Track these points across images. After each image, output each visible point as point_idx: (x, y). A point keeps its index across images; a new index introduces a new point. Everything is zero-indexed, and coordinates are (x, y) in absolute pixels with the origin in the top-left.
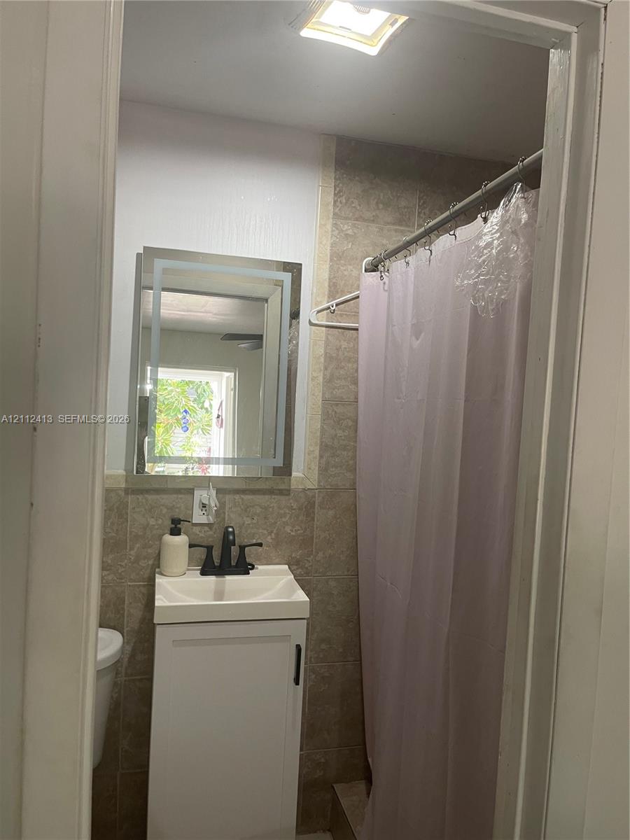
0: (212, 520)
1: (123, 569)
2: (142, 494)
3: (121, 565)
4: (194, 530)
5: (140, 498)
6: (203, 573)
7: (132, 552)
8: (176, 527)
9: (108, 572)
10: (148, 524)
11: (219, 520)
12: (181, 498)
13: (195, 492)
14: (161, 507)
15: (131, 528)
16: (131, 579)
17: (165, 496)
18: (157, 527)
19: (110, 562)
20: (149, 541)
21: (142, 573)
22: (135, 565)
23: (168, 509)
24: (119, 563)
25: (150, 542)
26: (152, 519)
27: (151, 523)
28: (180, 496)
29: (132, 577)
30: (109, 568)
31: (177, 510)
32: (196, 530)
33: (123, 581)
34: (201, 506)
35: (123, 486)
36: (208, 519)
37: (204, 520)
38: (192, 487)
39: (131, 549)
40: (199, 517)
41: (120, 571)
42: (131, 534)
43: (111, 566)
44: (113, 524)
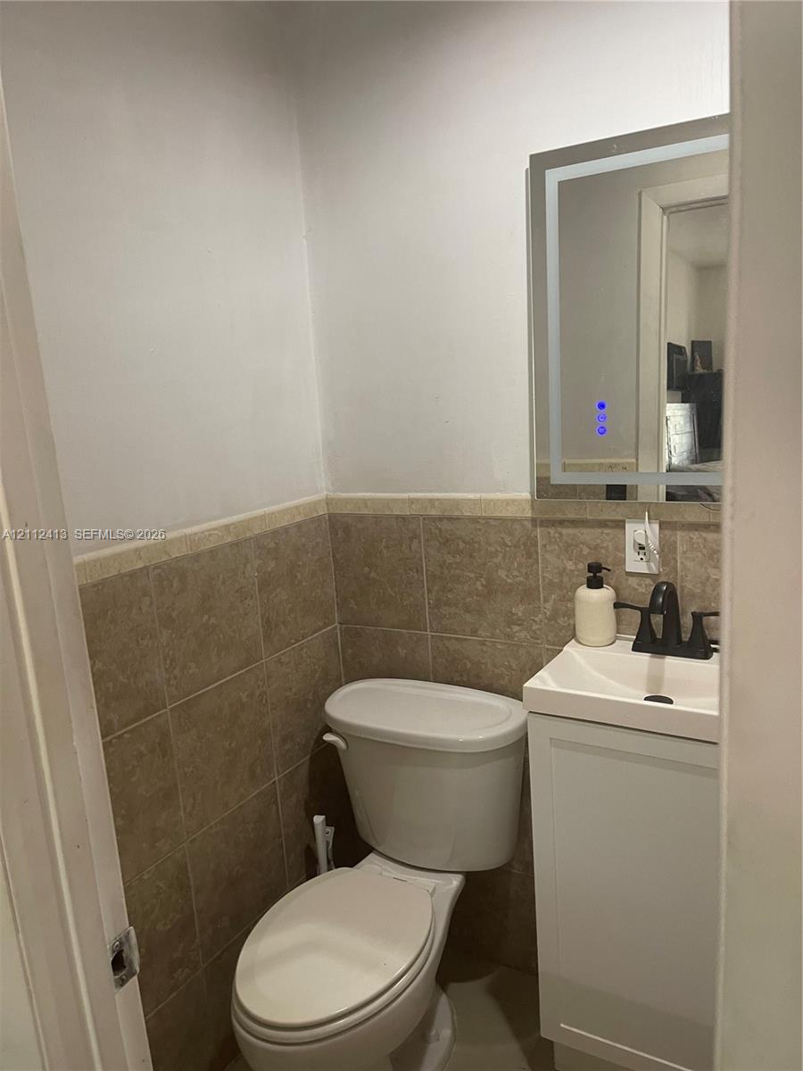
0: (655, 570)
1: (538, 627)
2: (553, 525)
3: (533, 620)
4: (630, 582)
5: (552, 532)
6: (636, 648)
7: (547, 605)
8: (595, 576)
9: (520, 628)
10: (565, 569)
11: (667, 569)
12: (608, 534)
13: (627, 525)
14: (581, 546)
15: (543, 572)
16: (548, 641)
17: (584, 531)
18: (576, 573)
19: (520, 614)
20: (567, 592)
21: (561, 634)
22: (552, 622)
23: (590, 549)
24: (532, 618)
25: (570, 593)
26: (571, 563)
27: (569, 568)
28: (606, 531)
29: (550, 638)
30: (519, 622)
31: (603, 551)
32: (633, 581)
33: (539, 641)
34: (637, 547)
35: (529, 514)
36: (649, 568)
37: (642, 568)
38: (621, 518)
39: (546, 601)
40: (634, 563)
41: (534, 628)
42: (544, 581)
43: (523, 620)
44: (520, 564)
